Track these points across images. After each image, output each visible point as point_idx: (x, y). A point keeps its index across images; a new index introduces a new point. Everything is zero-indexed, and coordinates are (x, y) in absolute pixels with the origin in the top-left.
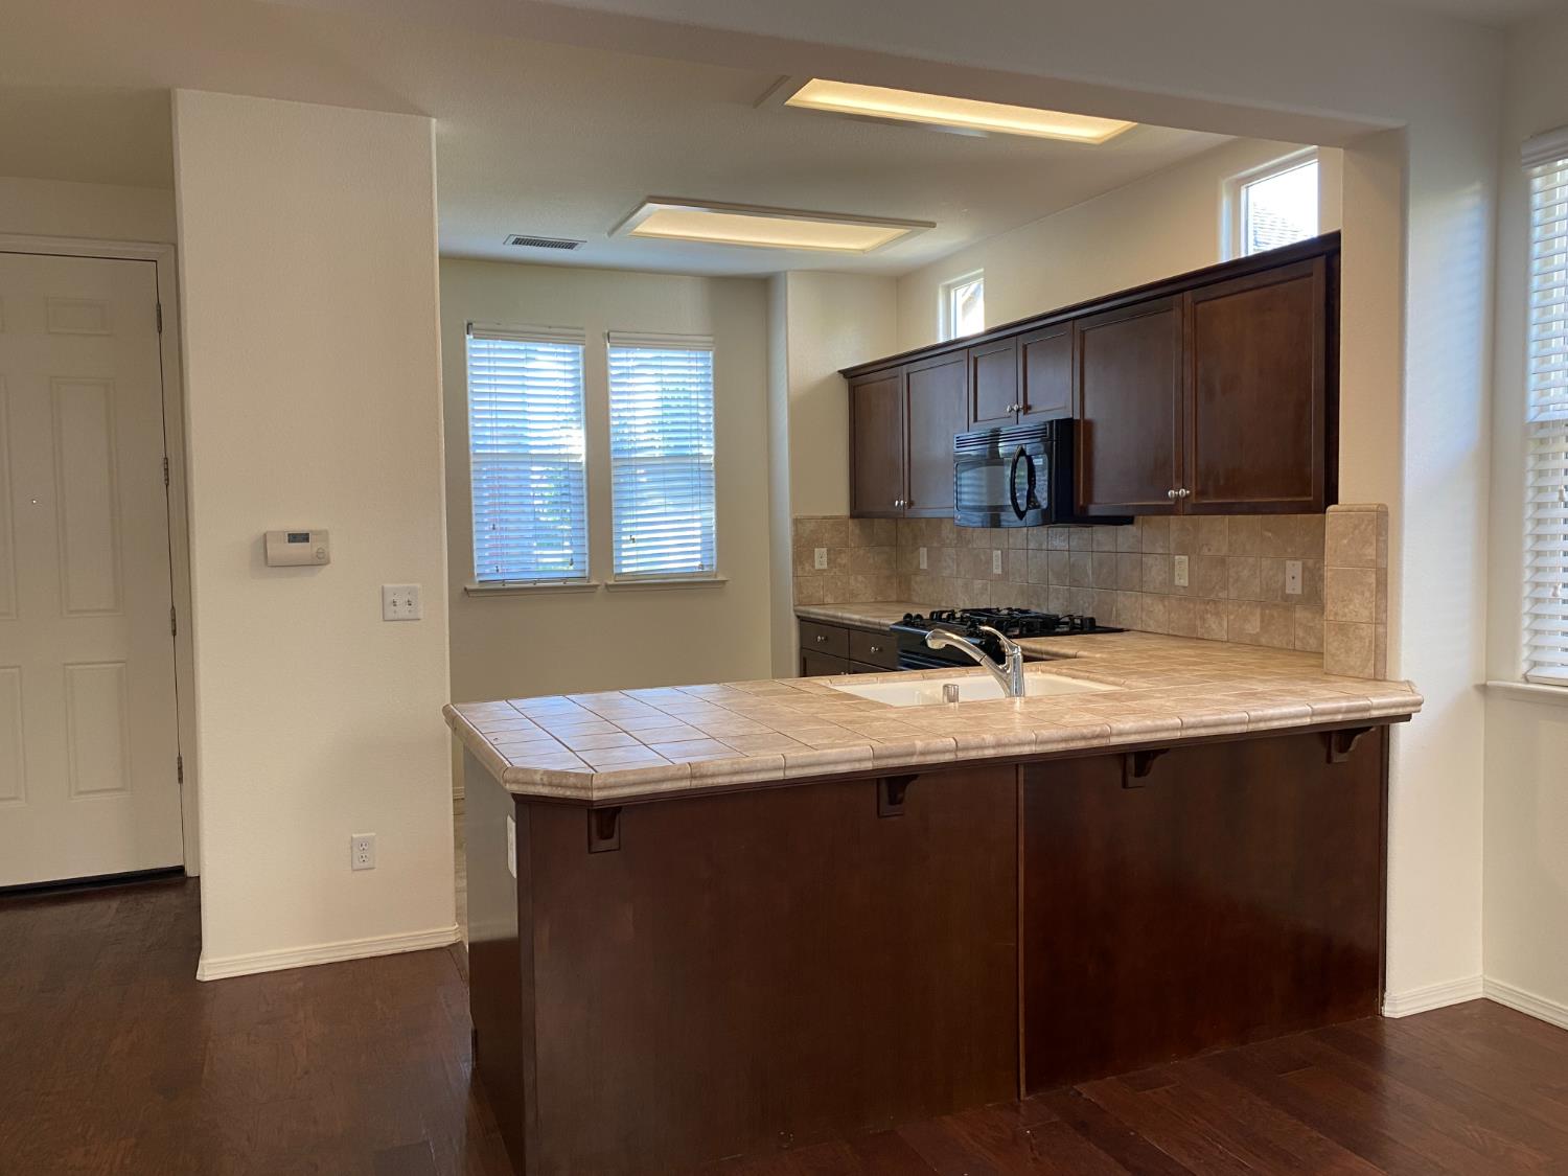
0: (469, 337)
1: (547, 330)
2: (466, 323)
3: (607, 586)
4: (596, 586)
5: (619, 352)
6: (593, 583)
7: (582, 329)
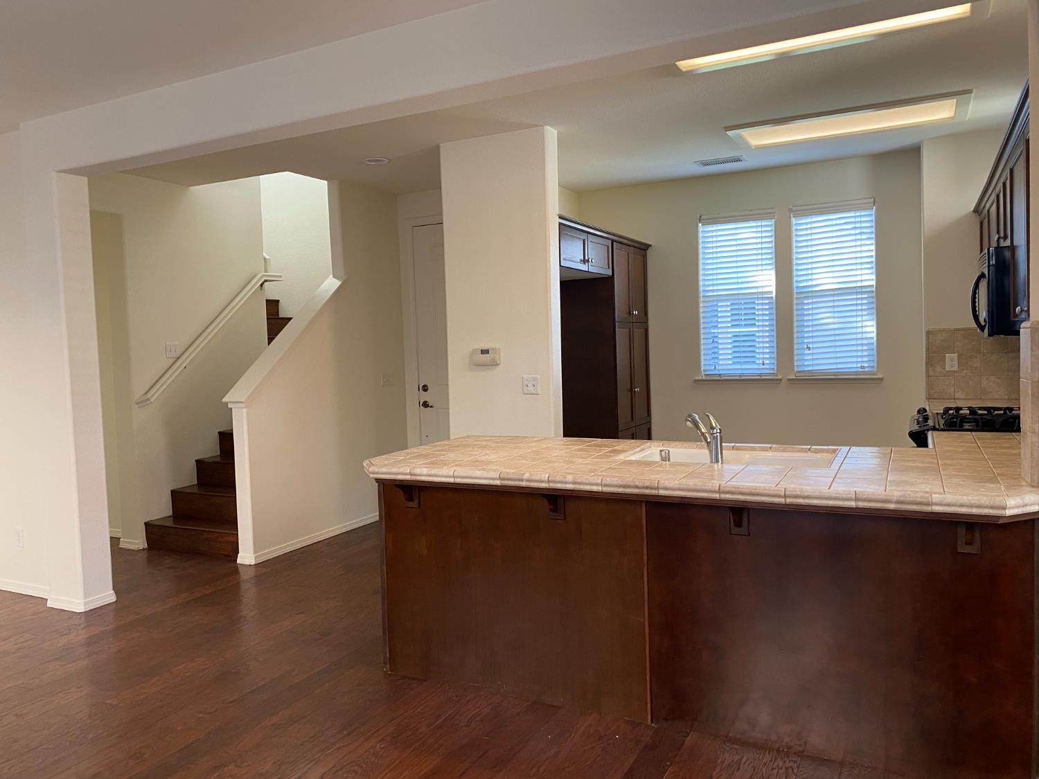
0: (700, 225)
1: (748, 213)
2: (699, 216)
3: (789, 380)
4: (781, 380)
5: (801, 220)
6: (779, 377)
7: (773, 208)
